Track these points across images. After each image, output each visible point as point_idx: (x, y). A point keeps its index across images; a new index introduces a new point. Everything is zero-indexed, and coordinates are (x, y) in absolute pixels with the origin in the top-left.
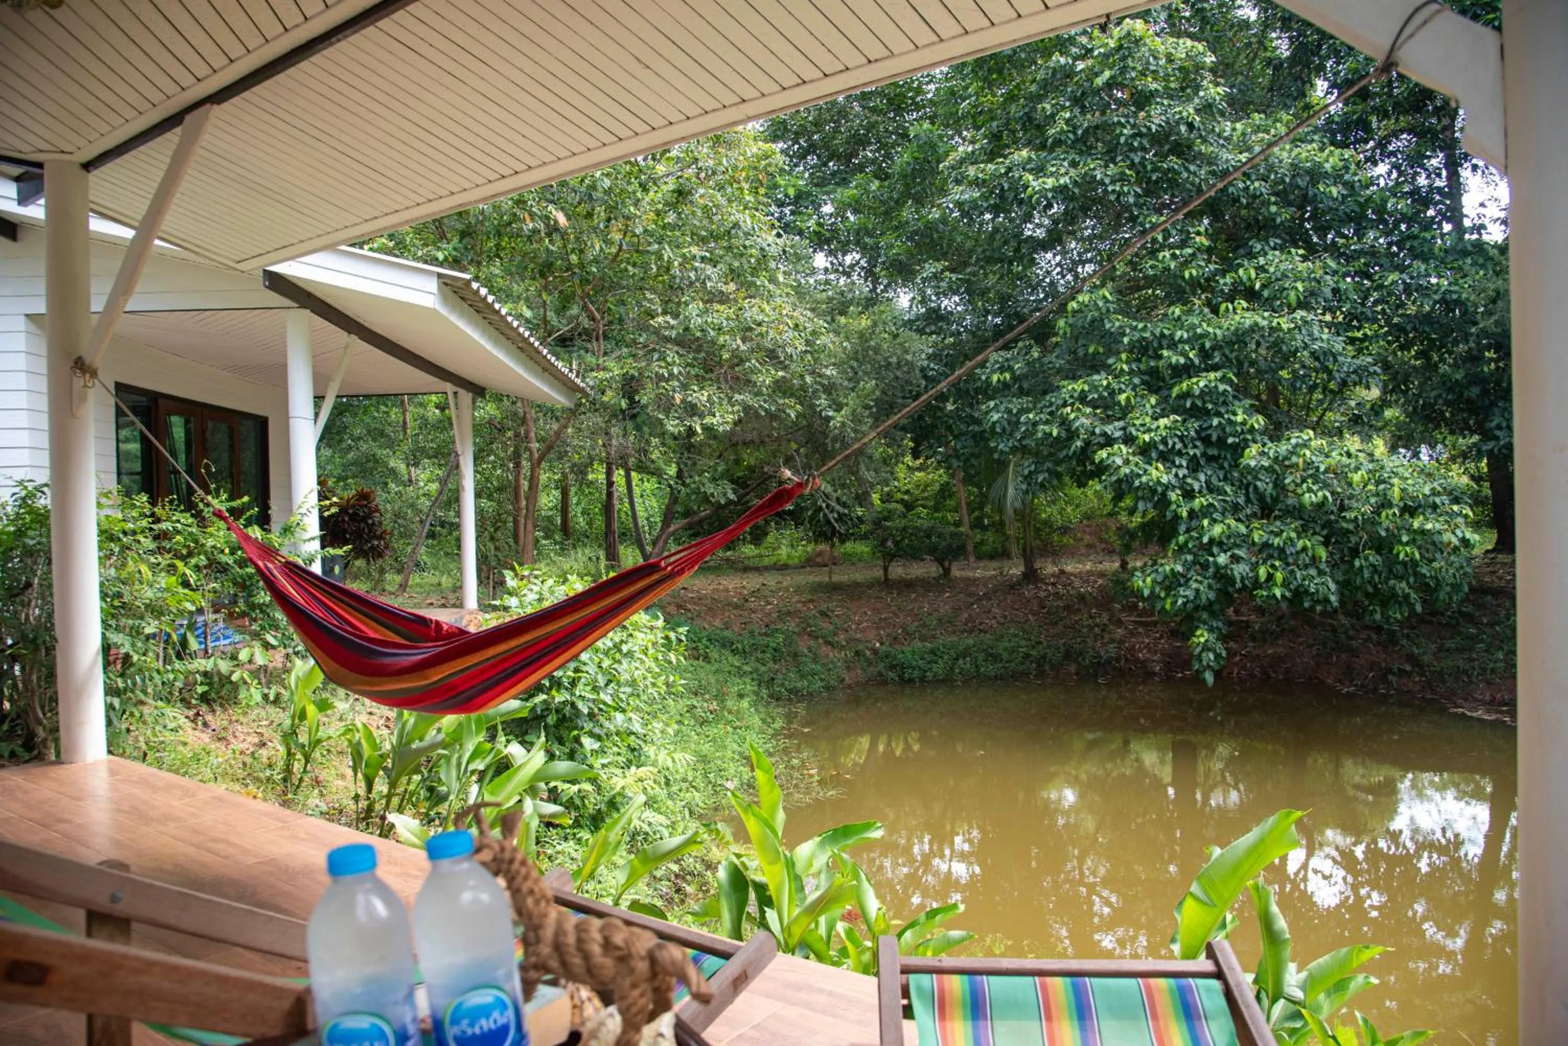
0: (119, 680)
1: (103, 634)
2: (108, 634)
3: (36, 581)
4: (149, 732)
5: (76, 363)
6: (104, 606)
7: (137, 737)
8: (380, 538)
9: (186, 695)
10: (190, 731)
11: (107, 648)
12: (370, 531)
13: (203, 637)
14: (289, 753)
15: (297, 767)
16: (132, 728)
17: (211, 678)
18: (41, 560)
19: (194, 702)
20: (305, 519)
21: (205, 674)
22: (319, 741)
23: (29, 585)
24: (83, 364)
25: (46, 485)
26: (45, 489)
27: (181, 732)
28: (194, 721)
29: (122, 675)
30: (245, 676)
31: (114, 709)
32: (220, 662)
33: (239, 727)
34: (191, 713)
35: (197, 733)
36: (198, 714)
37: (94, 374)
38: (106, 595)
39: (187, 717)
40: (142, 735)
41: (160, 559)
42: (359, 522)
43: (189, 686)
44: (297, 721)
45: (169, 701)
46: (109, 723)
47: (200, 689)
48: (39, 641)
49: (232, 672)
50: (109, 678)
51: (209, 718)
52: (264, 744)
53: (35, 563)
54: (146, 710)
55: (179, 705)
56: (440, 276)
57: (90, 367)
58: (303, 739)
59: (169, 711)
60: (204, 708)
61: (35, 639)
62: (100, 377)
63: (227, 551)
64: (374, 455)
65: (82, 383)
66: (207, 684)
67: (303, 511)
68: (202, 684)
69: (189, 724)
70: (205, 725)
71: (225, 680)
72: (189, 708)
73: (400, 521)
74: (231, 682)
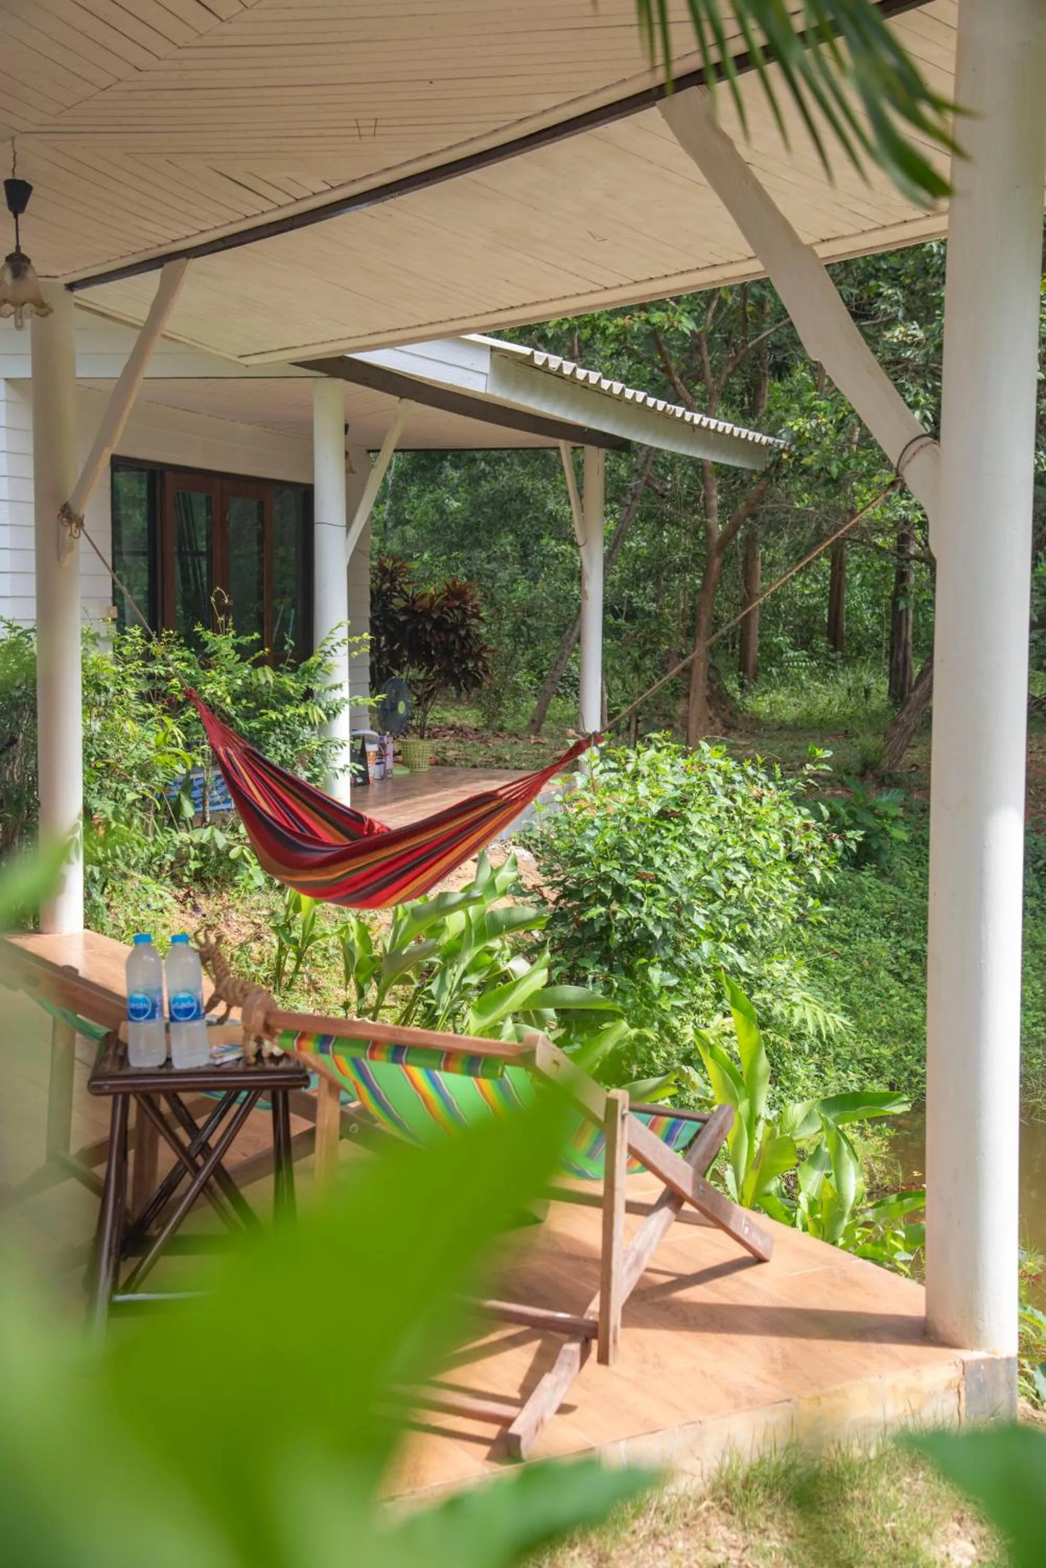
0: (99, 849)
1: (84, 798)
2: (89, 799)
3: (21, 737)
4: (130, 909)
5: (63, 511)
6: (87, 768)
7: (116, 914)
8: (478, 657)
9: (177, 871)
10: (177, 914)
11: (88, 812)
12: (463, 646)
13: (199, 803)
14: (281, 948)
15: (289, 966)
16: (112, 904)
17: (208, 853)
18: (27, 714)
19: (186, 879)
20: (330, 660)
21: (202, 847)
22: (313, 938)
23: (13, 741)
24: (70, 512)
25: (33, 630)
26: (32, 635)
27: (167, 914)
28: (183, 903)
29: (103, 844)
30: (245, 852)
31: (94, 881)
32: (217, 833)
33: (234, 915)
34: (181, 893)
35: (185, 917)
36: (188, 895)
37: (80, 524)
38: (90, 755)
39: (176, 897)
40: (123, 913)
41: (152, 709)
42: (447, 632)
43: (181, 859)
44: (291, 912)
45: (157, 876)
46: (88, 896)
47: (194, 865)
48: (23, 803)
49: (231, 847)
50: (90, 846)
51: (201, 901)
52: (259, 938)
53: (20, 716)
54: (129, 885)
55: (168, 881)
56: (493, 349)
57: (76, 516)
58: (296, 934)
59: (154, 887)
60: (196, 887)
61: (18, 801)
62: (86, 528)
63: (228, 700)
64: (520, 491)
65: (69, 532)
66: (203, 860)
67: (327, 649)
68: (196, 859)
69: (178, 906)
70: (195, 908)
71: (223, 855)
72: (179, 887)
73: (529, 621)
74: (230, 860)
